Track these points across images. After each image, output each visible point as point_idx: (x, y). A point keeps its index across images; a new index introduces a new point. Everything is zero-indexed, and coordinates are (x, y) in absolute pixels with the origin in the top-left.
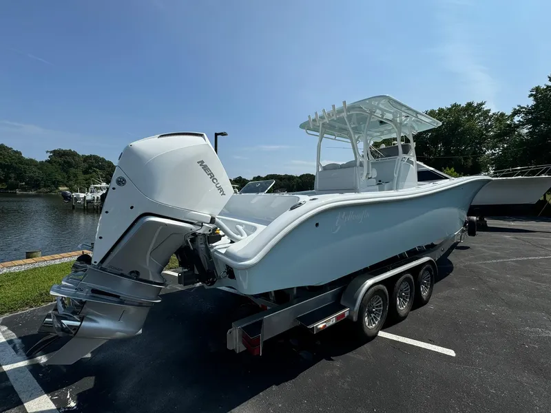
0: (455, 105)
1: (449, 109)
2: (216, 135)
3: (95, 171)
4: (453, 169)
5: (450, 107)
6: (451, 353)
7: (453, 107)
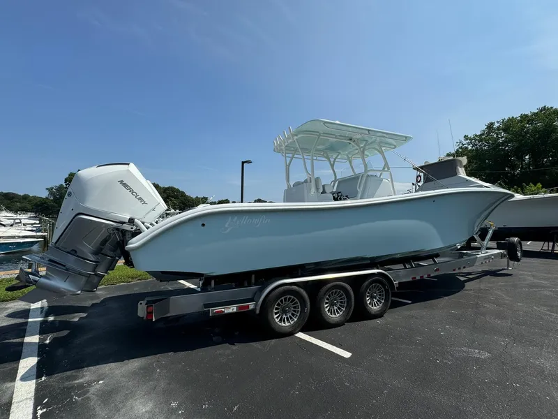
0: (544, 109)
1: (534, 114)
2: (243, 163)
3: (171, 200)
4: (539, 185)
5: (536, 111)
6: (347, 355)
7: (541, 111)
